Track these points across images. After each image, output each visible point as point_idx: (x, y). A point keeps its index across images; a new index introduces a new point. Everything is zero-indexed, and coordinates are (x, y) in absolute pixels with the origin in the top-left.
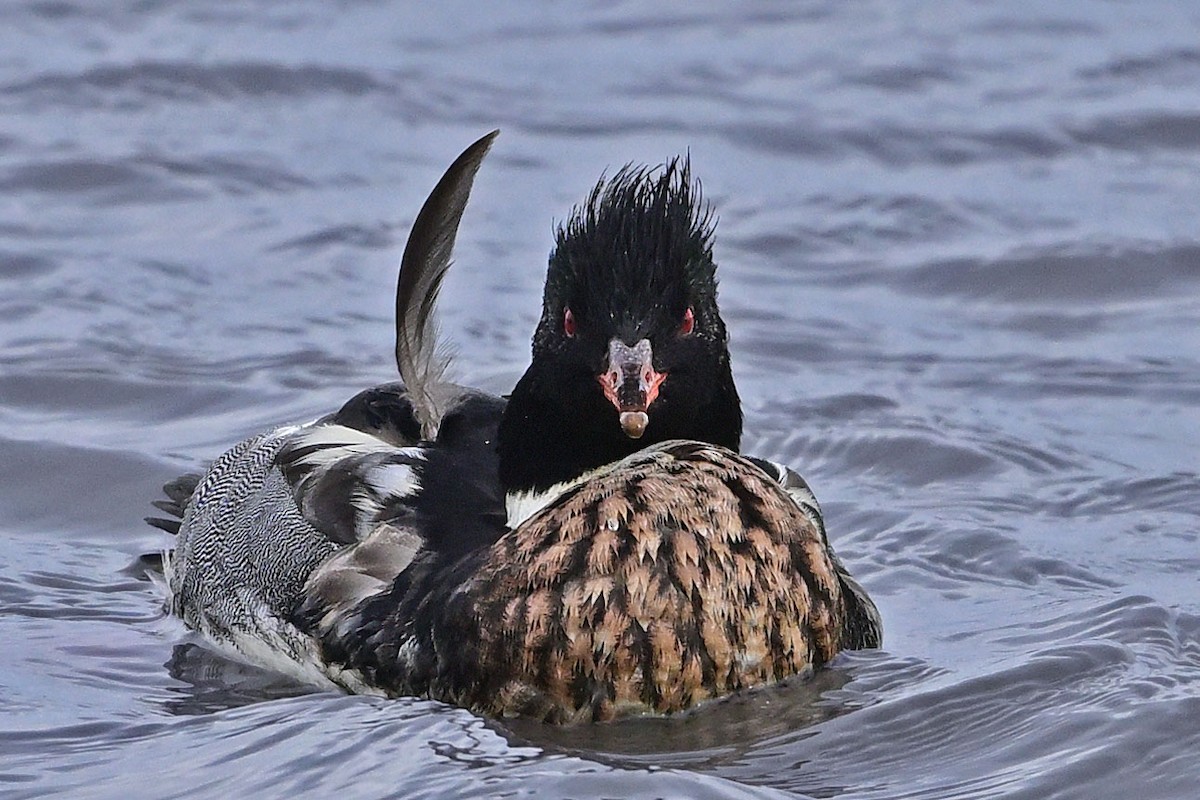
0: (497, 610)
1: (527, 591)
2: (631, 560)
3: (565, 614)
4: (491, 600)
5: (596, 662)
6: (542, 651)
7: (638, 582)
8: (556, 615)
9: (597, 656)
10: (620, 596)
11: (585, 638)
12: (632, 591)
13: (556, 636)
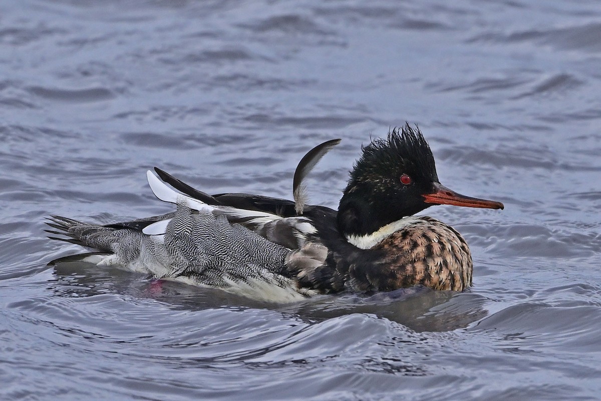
0: (403, 267)
1: (413, 262)
2: (445, 252)
3: (430, 268)
4: (398, 265)
5: (440, 284)
6: (422, 281)
7: (450, 259)
8: (427, 268)
9: (440, 282)
10: (445, 263)
11: (437, 277)
12: (448, 261)
13: (428, 276)
